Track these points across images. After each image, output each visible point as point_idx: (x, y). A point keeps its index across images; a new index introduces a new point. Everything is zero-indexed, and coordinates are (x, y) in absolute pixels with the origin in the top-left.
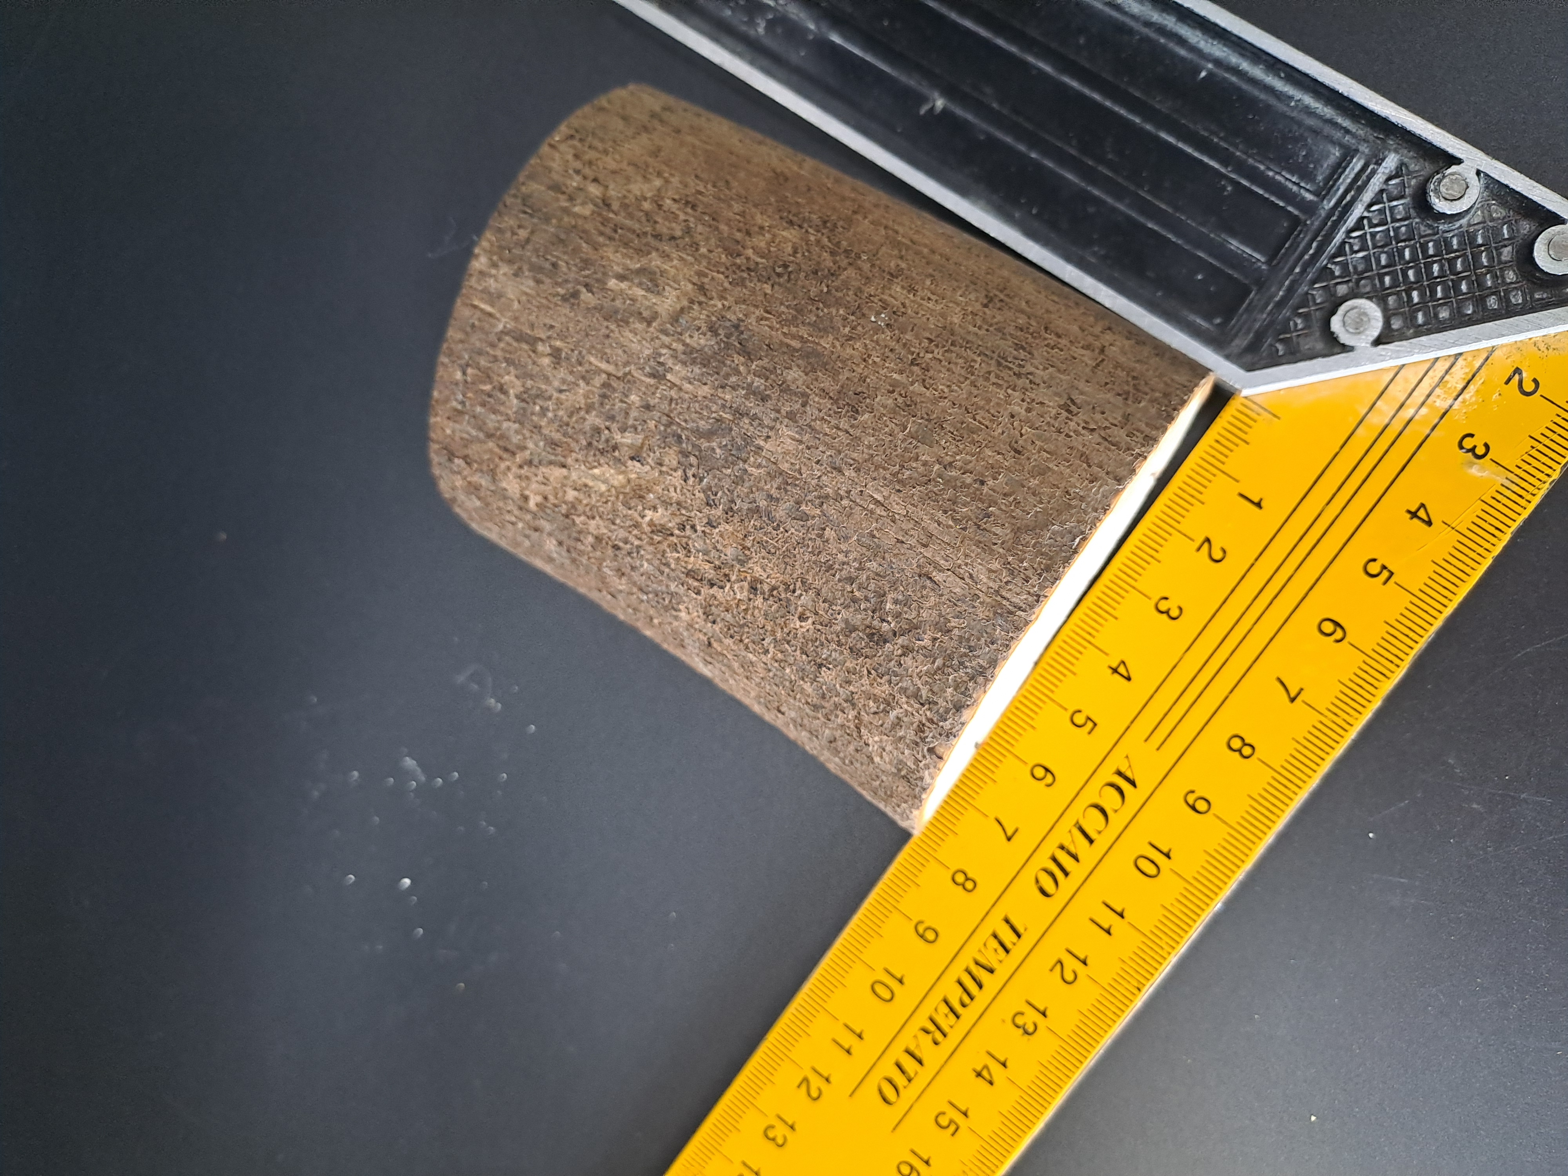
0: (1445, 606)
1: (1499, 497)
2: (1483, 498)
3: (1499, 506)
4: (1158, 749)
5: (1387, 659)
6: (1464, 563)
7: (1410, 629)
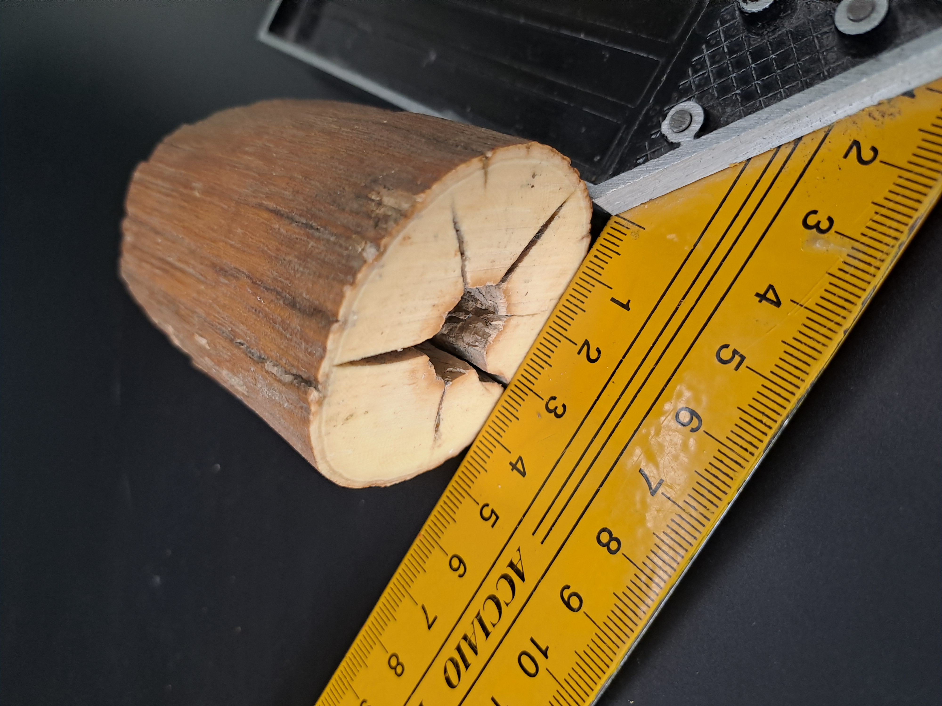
0: (798, 387)
1: (846, 268)
2: (830, 272)
3: (847, 277)
4: (542, 543)
5: (741, 447)
6: (814, 339)
7: (763, 413)
